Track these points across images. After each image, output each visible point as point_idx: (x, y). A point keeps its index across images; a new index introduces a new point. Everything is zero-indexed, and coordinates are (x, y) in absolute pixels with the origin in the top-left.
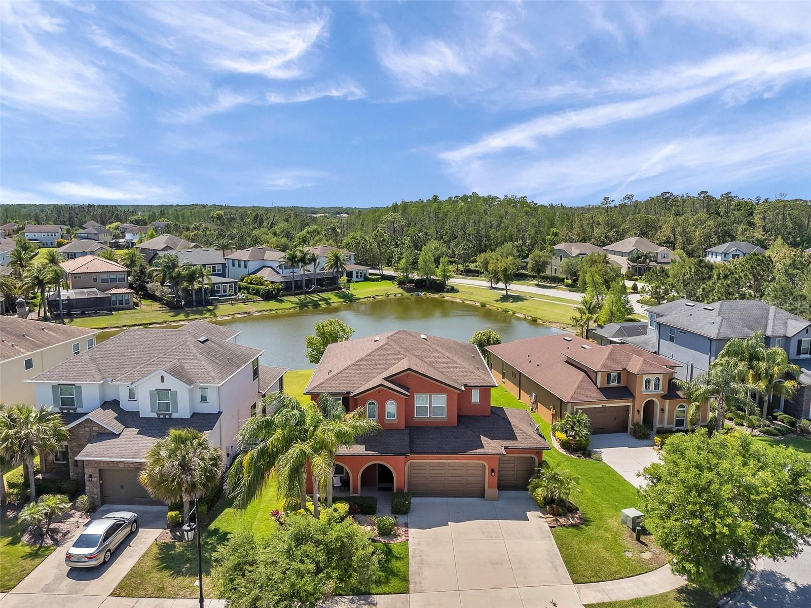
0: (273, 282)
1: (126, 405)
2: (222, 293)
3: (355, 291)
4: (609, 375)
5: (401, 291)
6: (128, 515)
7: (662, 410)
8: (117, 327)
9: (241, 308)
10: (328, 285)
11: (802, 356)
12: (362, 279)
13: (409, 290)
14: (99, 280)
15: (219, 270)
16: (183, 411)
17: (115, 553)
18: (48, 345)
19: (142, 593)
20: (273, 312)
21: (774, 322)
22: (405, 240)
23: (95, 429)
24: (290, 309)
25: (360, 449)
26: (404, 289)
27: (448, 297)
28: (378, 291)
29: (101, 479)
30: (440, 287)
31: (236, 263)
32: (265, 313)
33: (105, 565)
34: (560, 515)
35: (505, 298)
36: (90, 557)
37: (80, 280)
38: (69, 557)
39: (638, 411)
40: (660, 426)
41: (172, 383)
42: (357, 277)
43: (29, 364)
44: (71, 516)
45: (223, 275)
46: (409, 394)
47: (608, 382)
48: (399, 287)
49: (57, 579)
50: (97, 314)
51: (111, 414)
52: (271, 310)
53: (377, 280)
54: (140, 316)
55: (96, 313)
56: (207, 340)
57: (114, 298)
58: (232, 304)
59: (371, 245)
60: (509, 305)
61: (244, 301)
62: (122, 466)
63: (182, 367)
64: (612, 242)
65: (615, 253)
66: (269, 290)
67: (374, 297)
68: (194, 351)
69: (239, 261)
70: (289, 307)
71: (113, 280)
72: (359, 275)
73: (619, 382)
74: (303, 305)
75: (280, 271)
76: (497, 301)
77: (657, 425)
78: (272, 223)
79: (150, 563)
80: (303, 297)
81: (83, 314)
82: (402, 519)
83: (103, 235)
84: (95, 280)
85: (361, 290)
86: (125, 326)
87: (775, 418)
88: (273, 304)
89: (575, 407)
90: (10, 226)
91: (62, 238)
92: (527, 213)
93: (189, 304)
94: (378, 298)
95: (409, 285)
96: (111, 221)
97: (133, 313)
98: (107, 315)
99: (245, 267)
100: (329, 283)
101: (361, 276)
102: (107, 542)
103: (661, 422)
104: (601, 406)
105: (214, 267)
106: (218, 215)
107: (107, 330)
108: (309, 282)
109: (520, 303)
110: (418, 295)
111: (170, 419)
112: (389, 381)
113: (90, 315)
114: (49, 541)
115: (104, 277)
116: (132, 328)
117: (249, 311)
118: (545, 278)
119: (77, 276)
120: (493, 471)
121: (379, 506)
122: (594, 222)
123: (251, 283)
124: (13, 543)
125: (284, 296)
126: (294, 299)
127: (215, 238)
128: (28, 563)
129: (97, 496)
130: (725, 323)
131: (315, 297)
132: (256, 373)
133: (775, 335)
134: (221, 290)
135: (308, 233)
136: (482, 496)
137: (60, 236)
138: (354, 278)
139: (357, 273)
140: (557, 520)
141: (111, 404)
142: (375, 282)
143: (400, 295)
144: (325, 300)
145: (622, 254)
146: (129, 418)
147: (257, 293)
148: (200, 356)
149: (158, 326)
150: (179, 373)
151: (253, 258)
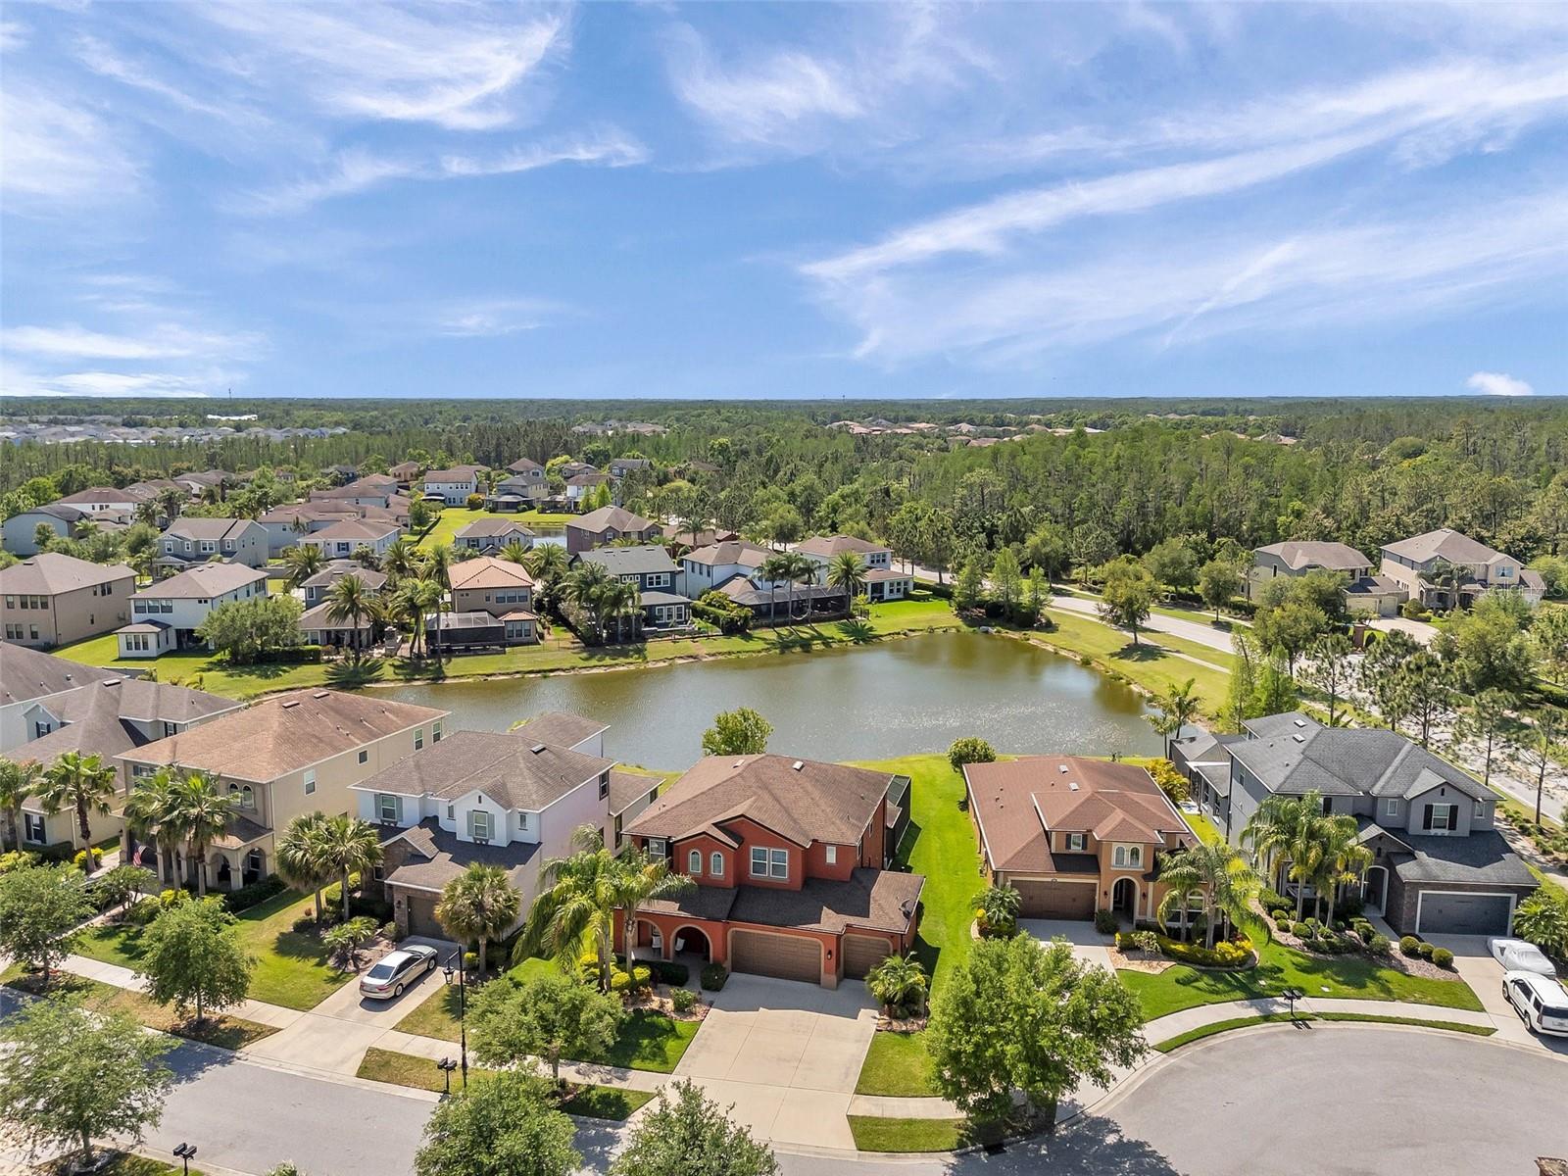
0: (741, 605)
1: (444, 823)
2: (665, 620)
3: (878, 621)
4: (1069, 837)
5: (959, 622)
6: (427, 950)
7: (1145, 896)
8: (508, 674)
9: (687, 648)
10: (835, 608)
11: (1433, 832)
12: (901, 596)
13: (972, 622)
14: (493, 599)
15: (665, 582)
16: (500, 839)
17: (408, 988)
18: (386, 734)
19: (420, 1031)
20: (733, 656)
21: (1394, 772)
22: (999, 519)
23: (409, 849)
24: (759, 652)
25: (671, 908)
26: (965, 619)
27: (1035, 638)
28: (916, 621)
29: (409, 906)
30: (1027, 619)
31: (697, 567)
32: (720, 657)
33: (395, 998)
34: (897, 1018)
35: (1131, 651)
36: (381, 989)
37: (467, 599)
38: (363, 985)
39: (1106, 893)
40: (1142, 918)
41: (489, 806)
42: (891, 591)
43: (363, 757)
44: (377, 944)
45: (671, 590)
46: (736, 846)
47: (1068, 846)
48: (957, 615)
49: (351, 1006)
50: (485, 652)
51: (428, 833)
52: (730, 653)
53: (924, 598)
54: (539, 657)
55: (485, 649)
56: (544, 749)
57: (510, 627)
58: (675, 641)
59: (921, 537)
60: (1129, 667)
61: (694, 635)
62: (429, 895)
63: (504, 785)
64: (1409, 534)
65: (1401, 560)
66: (732, 619)
67: (905, 634)
68: (522, 766)
69: (701, 564)
70: (760, 648)
71: (512, 599)
72: (895, 589)
73: (1084, 847)
74: (785, 646)
75: (759, 584)
76: (1112, 655)
77: (1137, 916)
78: (792, 474)
79: (437, 1003)
80: (784, 631)
81: (467, 652)
82: (708, 996)
83: (534, 487)
84: (488, 599)
85: (886, 619)
86: (517, 673)
87: (1351, 927)
88: (736, 643)
89: (1010, 878)
90: (407, 467)
91: (477, 491)
92: (1246, 468)
93: (612, 639)
94: (913, 634)
95: (976, 611)
96: (556, 452)
97: (534, 651)
98: (498, 653)
99: (709, 575)
100: (835, 607)
101: (898, 590)
102: (400, 976)
103: (1144, 912)
104: (1050, 880)
105: (658, 577)
106: (720, 445)
107: (493, 678)
108: (799, 607)
109: (1149, 663)
110: (987, 632)
111: (487, 845)
112: (720, 828)
113: (476, 653)
114: (351, 968)
115: (500, 594)
116: (527, 676)
117: (697, 652)
118: (1237, 608)
119: (465, 593)
120: (830, 953)
121: (691, 979)
122: (1383, 491)
123: (709, 604)
124: (320, 964)
125: (756, 627)
126: (770, 635)
127: (692, 505)
128: (329, 987)
129: (405, 925)
130: (1303, 767)
131: (805, 632)
132: (604, 791)
133: (1385, 793)
134: (665, 613)
135: (843, 497)
136: (817, 981)
137: (474, 489)
138: (886, 595)
139: (892, 585)
140: (890, 1023)
141: (430, 822)
142: (921, 603)
143: (954, 630)
144: (820, 636)
145: (1413, 564)
146: (444, 840)
147: (716, 621)
148: (526, 772)
149: (562, 673)
150: (500, 795)
151: (721, 559)
